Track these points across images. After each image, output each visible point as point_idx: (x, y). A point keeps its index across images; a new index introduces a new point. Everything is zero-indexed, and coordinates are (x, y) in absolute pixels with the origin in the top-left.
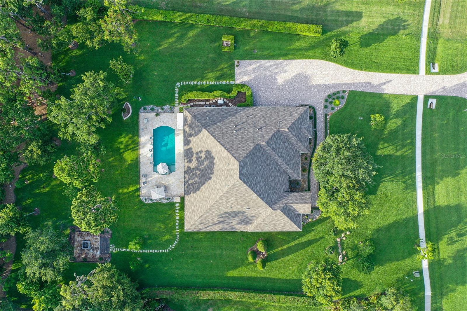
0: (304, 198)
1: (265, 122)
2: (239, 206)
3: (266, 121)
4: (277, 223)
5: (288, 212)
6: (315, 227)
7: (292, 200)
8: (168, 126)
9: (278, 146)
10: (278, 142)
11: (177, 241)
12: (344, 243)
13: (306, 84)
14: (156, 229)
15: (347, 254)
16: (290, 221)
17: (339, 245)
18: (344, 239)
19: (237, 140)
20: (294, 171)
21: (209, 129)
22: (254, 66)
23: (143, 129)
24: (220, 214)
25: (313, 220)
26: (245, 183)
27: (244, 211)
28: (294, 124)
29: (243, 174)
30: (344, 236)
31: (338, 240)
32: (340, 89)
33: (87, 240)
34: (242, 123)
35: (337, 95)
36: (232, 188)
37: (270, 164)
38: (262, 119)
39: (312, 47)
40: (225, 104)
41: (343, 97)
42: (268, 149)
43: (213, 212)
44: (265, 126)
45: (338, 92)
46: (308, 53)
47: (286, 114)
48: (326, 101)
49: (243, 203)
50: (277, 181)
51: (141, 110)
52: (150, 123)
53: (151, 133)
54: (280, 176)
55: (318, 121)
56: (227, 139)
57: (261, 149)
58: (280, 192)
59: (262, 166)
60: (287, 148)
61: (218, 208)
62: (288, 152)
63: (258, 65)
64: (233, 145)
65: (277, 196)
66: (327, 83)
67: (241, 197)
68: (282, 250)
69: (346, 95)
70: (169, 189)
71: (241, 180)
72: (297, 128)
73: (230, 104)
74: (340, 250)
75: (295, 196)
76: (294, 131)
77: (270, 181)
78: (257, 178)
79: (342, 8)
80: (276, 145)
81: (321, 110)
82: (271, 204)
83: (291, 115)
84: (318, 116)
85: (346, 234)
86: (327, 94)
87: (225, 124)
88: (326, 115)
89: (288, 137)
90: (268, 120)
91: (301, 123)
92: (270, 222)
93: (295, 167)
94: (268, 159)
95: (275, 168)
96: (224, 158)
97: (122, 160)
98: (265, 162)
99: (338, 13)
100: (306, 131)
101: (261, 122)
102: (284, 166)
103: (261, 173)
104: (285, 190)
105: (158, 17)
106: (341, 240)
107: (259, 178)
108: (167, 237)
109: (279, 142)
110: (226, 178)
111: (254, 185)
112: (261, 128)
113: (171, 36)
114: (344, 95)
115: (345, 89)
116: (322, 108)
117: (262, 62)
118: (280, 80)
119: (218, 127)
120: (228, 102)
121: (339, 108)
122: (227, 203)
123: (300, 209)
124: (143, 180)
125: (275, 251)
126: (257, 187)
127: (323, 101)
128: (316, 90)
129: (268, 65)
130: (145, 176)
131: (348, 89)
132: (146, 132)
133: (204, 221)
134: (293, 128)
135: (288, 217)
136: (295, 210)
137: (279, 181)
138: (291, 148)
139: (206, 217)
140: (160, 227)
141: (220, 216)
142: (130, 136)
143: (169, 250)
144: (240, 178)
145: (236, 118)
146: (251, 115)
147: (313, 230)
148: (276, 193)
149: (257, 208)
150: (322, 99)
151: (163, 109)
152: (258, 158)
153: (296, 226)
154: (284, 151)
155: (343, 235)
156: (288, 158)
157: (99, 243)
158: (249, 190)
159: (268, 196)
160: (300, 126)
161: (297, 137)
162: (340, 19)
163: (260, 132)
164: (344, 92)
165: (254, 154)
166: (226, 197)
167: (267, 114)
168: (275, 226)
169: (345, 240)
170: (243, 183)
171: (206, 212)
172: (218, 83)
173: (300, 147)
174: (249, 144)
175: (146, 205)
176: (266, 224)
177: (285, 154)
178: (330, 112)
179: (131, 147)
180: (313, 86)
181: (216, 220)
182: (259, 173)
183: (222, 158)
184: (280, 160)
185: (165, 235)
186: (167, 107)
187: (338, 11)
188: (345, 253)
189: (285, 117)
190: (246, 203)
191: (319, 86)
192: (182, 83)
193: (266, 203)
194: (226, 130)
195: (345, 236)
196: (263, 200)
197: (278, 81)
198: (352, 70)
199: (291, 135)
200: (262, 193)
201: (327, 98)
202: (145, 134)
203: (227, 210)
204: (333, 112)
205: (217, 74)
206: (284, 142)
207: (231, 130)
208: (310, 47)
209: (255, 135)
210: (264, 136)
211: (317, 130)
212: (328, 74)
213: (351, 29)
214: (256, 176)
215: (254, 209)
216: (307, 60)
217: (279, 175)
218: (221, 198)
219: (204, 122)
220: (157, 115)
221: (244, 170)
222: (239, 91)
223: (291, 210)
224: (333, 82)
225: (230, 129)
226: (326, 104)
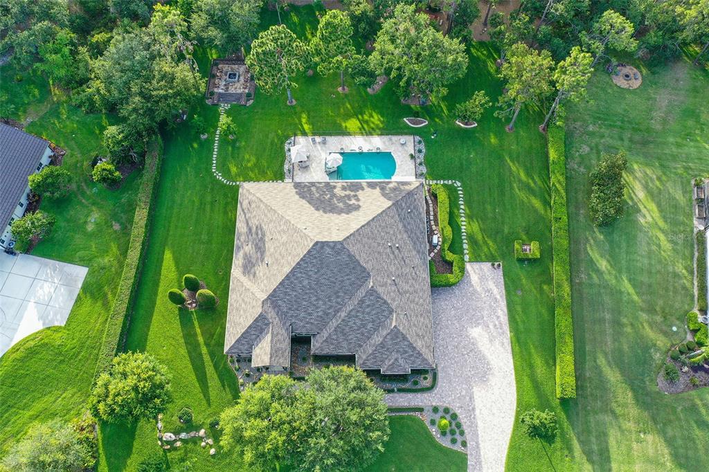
0: (280, 355)
1: (406, 292)
2: (272, 250)
3: (408, 295)
4: (242, 312)
5: (258, 328)
6: (228, 390)
7: (278, 334)
8: (396, 171)
9: (367, 310)
10: (373, 310)
11: (227, 182)
12: (195, 443)
13: (473, 375)
14: (247, 156)
15: (176, 449)
16: (243, 331)
17: (192, 434)
18: (203, 444)
19: (376, 245)
20: (326, 341)
21: (393, 210)
22: (495, 291)
23: (391, 140)
24: (263, 225)
25: (242, 385)
26: (309, 252)
27: (263, 259)
28: (405, 338)
29: (322, 248)
30: (207, 443)
31: (202, 432)
32: (468, 437)
33: (238, 79)
34: (403, 258)
35: (457, 431)
36: (302, 234)
37: (338, 297)
38: (411, 290)
39: (536, 386)
40: (433, 247)
41: (454, 441)
42: (361, 293)
43: (266, 215)
44: (399, 291)
45: (462, 433)
46: (526, 378)
47: (421, 329)
48: (446, 411)
49: (277, 255)
50: (310, 310)
51: (418, 138)
52: (400, 149)
53: (386, 149)
54: (318, 316)
55: (410, 396)
56: (378, 231)
57: (362, 280)
58: (292, 316)
59: (335, 283)
60: (364, 327)
61: (271, 221)
62: (358, 330)
63: (498, 297)
64: (368, 238)
65: (285, 310)
66: (477, 412)
67: (287, 250)
68: (195, 335)
69: (458, 447)
70: (303, 172)
71: (314, 245)
72: (396, 344)
73: (432, 255)
74: (183, 435)
75: (284, 340)
76: (392, 339)
77: (310, 297)
78: (316, 273)
79: (612, 442)
80: (368, 306)
81: (430, 400)
82: (273, 299)
83: (418, 335)
84: (419, 395)
85: (211, 447)
86: (458, 412)
87: (400, 232)
88: (421, 410)
89: (382, 329)
90: (409, 298)
91: (406, 352)
92: (243, 300)
93: (332, 344)
94: (345, 293)
95: (331, 307)
96: (349, 225)
97: (348, 116)
98: (341, 288)
99: (603, 436)
100: (392, 361)
101: (407, 287)
102: (334, 323)
103: (323, 281)
104: (294, 325)
105: (553, 155)
106: (201, 438)
107: (316, 276)
108: (234, 170)
109: (374, 312)
110: (318, 227)
111: (305, 267)
112: (396, 285)
113: (528, 174)
114: (459, 443)
115: (468, 445)
116: (434, 404)
117: (503, 304)
118: (476, 332)
119: (395, 222)
120: (436, 251)
121: (434, 433)
122: (279, 232)
123: (261, 349)
124: (318, 139)
125: (196, 323)
126: (301, 273)
127: (445, 405)
128: (464, 393)
129: (500, 313)
130: (324, 143)
131: (469, 450)
132: (387, 143)
133: (253, 205)
134: (397, 337)
135: (250, 327)
136: (260, 339)
137: (310, 314)
138: (363, 335)
139: (259, 207)
140: (249, 161)
141: (259, 228)
142: (381, 126)
143: (215, 172)
144: (317, 243)
145: (410, 251)
146: (416, 274)
147: (223, 386)
148: (290, 309)
149: (267, 277)
150: (449, 403)
151: (421, 164)
152: (347, 275)
153: (233, 342)
154: (359, 323)
155: (210, 441)
156: (347, 329)
157: (234, 92)
158: (297, 260)
159: (286, 293)
160: (401, 350)
161: (382, 345)
162: (593, 439)
163: (389, 281)
164: (464, 444)
165: (353, 268)
166: (288, 229)
167: (420, 298)
168: (237, 309)
169: (200, 445)
170: (308, 248)
171: (266, 206)
172: (463, 237)
173: (365, 352)
174: (370, 262)
175: (283, 143)
176: (241, 295)
177: (354, 323)
178: (426, 418)
179: (365, 126)
180: (470, 388)
181: (254, 223)
182: (324, 276)
183: (348, 222)
184: (343, 314)
185: (238, 167)
186: (424, 169)
187: (605, 435)
188: (178, 445)
189: (414, 325)
190: (277, 260)
191: (471, 398)
192: (461, 188)
193: (275, 289)
194: (392, 232)
195: (208, 446)
196: (280, 284)
197: (475, 329)
198: (504, 460)
199: (385, 333)
200: (292, 283)
201: (451, 412)
202: (384, 143)
203: (268, 234)
204: (427, 423)
205: (479, 237)
206: (373, 321)
207: (391, 239)
208: (537, 382)
209: (384, 274)
210: (383, 286)
211: (396, 395)
212: (493, 414)
213: (577, 459)
214: (318, 271)
215: (266, 273)
216: (513, 377)
217: (320, 314)
218: (288, 222)
219: (404, 205)
220: (412, 157)
221: (328, 250)
222: (454, 264)
223: (261, 333)
224: (480, 424)
225: (394, 238)
226: (441, 410)
